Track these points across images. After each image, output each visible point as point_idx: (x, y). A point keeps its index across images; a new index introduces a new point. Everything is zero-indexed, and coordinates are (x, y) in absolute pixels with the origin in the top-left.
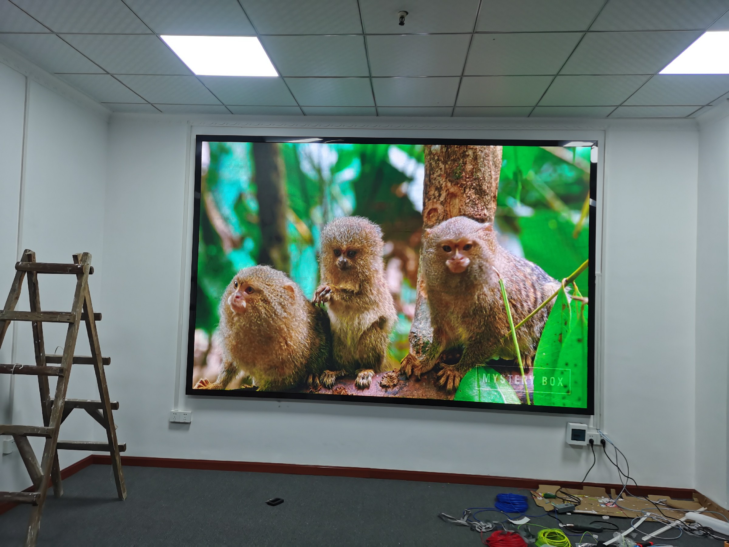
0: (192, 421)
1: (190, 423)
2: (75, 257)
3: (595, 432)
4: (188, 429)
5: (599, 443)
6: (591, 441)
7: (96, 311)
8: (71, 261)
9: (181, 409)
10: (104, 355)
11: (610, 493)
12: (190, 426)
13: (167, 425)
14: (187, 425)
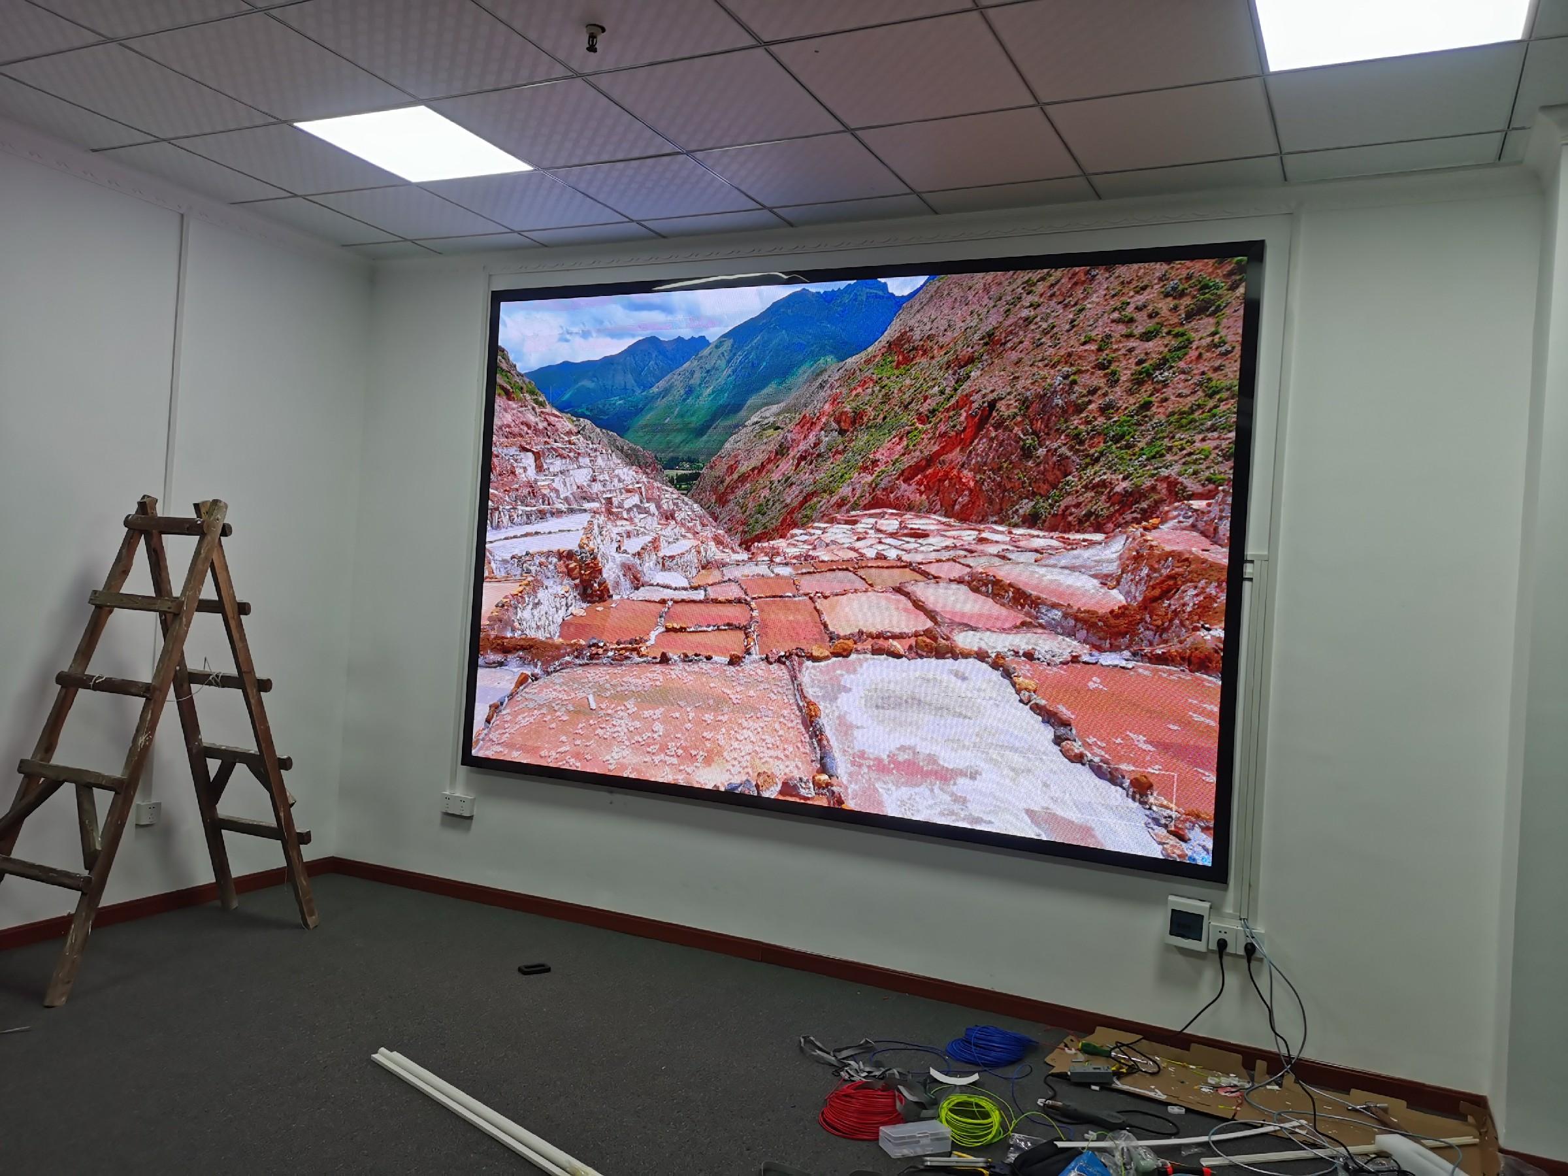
0: (475, 814)
1: (471, 818)
2: (197, 506)
3: (1237, 926)
4: (468, 829)
5: (1241, 952)
6: (1222, 944)
7: (240, 598)
8: (192, 515)
9: (459, 793)
10: (260, 674)
11: (1254, 1069)
12: (471, 823)
13: (438, 818)
14: (468, 821)
